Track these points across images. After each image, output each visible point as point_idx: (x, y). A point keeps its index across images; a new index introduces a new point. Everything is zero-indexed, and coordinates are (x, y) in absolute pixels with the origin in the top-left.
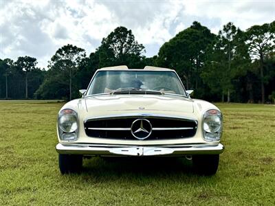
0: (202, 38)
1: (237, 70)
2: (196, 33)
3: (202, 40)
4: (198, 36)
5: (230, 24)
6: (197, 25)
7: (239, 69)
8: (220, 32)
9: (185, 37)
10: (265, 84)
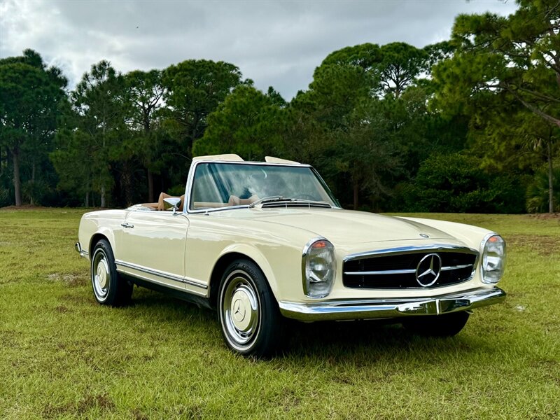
0: (47, 84)
1: (122, 149)
2: (34, 72)
3: (48, 88)
4: (40, 80)
5: (104, 63)
6: (32, 58)
7: (125, 148)
8: (86, 77)
9: (12, 80)
10: (154, 176)
